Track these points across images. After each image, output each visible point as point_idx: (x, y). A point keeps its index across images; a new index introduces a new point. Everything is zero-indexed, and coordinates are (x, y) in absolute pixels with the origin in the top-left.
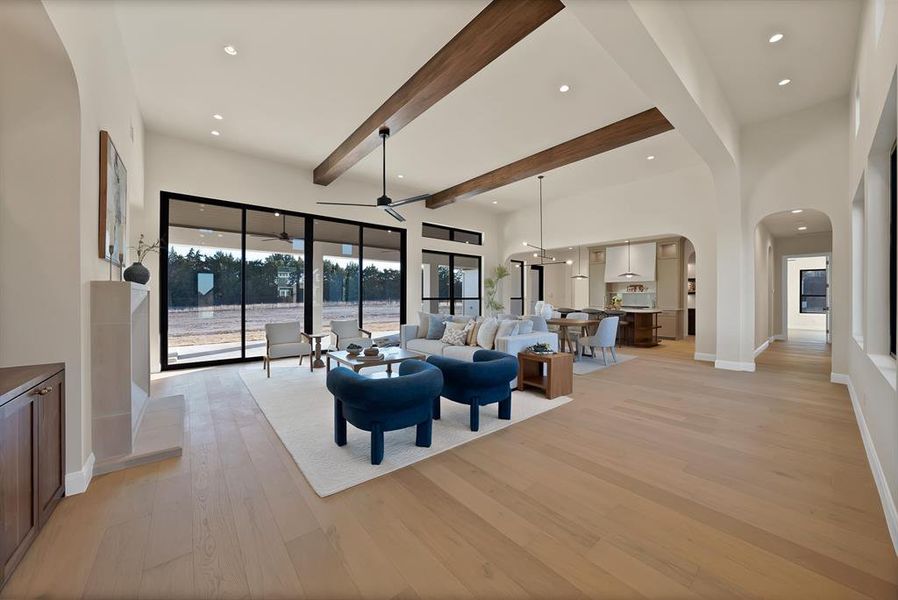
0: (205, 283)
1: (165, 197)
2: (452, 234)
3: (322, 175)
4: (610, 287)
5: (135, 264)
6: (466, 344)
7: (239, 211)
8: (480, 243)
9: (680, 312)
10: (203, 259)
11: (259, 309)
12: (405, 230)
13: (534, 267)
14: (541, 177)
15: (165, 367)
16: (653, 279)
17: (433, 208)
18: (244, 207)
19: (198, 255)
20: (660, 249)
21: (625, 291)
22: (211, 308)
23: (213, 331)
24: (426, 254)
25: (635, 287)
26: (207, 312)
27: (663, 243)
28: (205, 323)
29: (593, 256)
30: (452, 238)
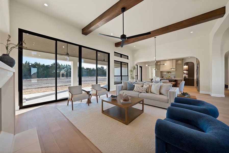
0: (34, 71)
1: (21, 32)
2: (121, 55)
3: (86, 31)
4: (161, 72)
5: (4, 55)
6: (147, 92)
7: (54, 41)
8: (128, 59)
10: (30, 64)
11: (49, 79)
12: (109, 53)
13: (140, 67)
14: (155, 38)
15: (22, 107)
16: (175, 70)
17: (117, 47)
18: (56, 40)
19: (29, 63)
20: (177, 62)
21: (165, 73)
22: (36, 79)
23: (37, 87)
24: (115, 61)
25: (169, 72)
26: (34, 81)
27: (177, 60)
28: (34, 84)
30: (121, 57)
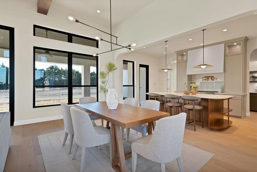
2: (70, 38)
4: (191, 78)
8: (97, 47)
9: (244, 96)
12: (13, 29)
16: (222, 71)
20: (227, 49)
21: (201, 80)
25: (208, 77)
27: (229, 44)
29: (180, 57)
30: (70, 40)
